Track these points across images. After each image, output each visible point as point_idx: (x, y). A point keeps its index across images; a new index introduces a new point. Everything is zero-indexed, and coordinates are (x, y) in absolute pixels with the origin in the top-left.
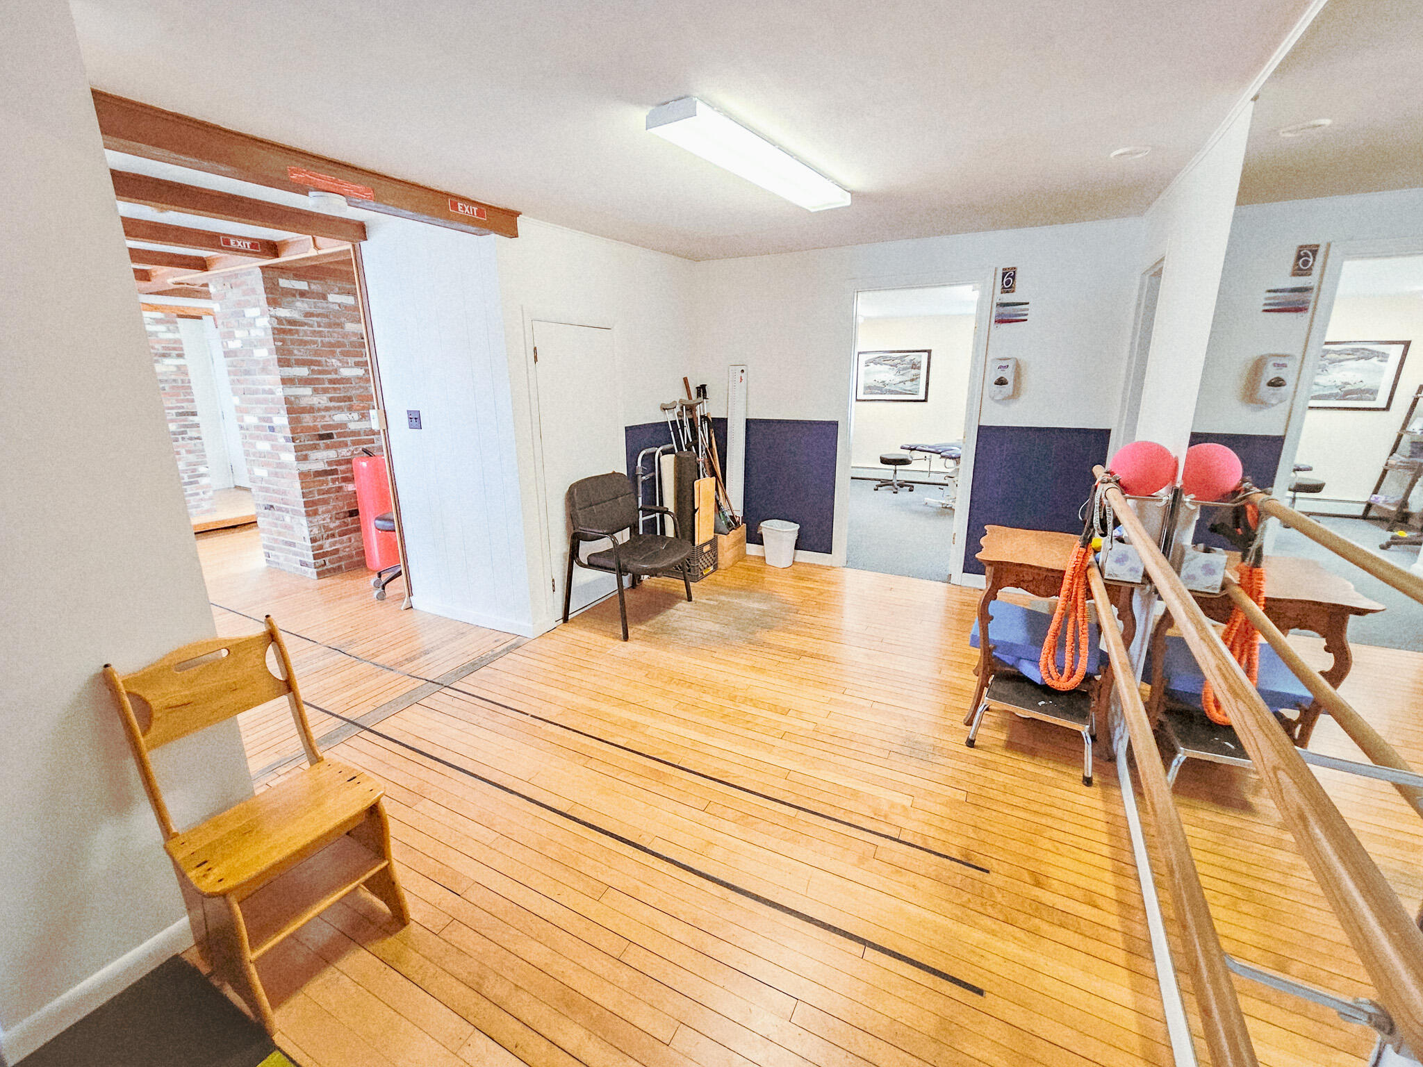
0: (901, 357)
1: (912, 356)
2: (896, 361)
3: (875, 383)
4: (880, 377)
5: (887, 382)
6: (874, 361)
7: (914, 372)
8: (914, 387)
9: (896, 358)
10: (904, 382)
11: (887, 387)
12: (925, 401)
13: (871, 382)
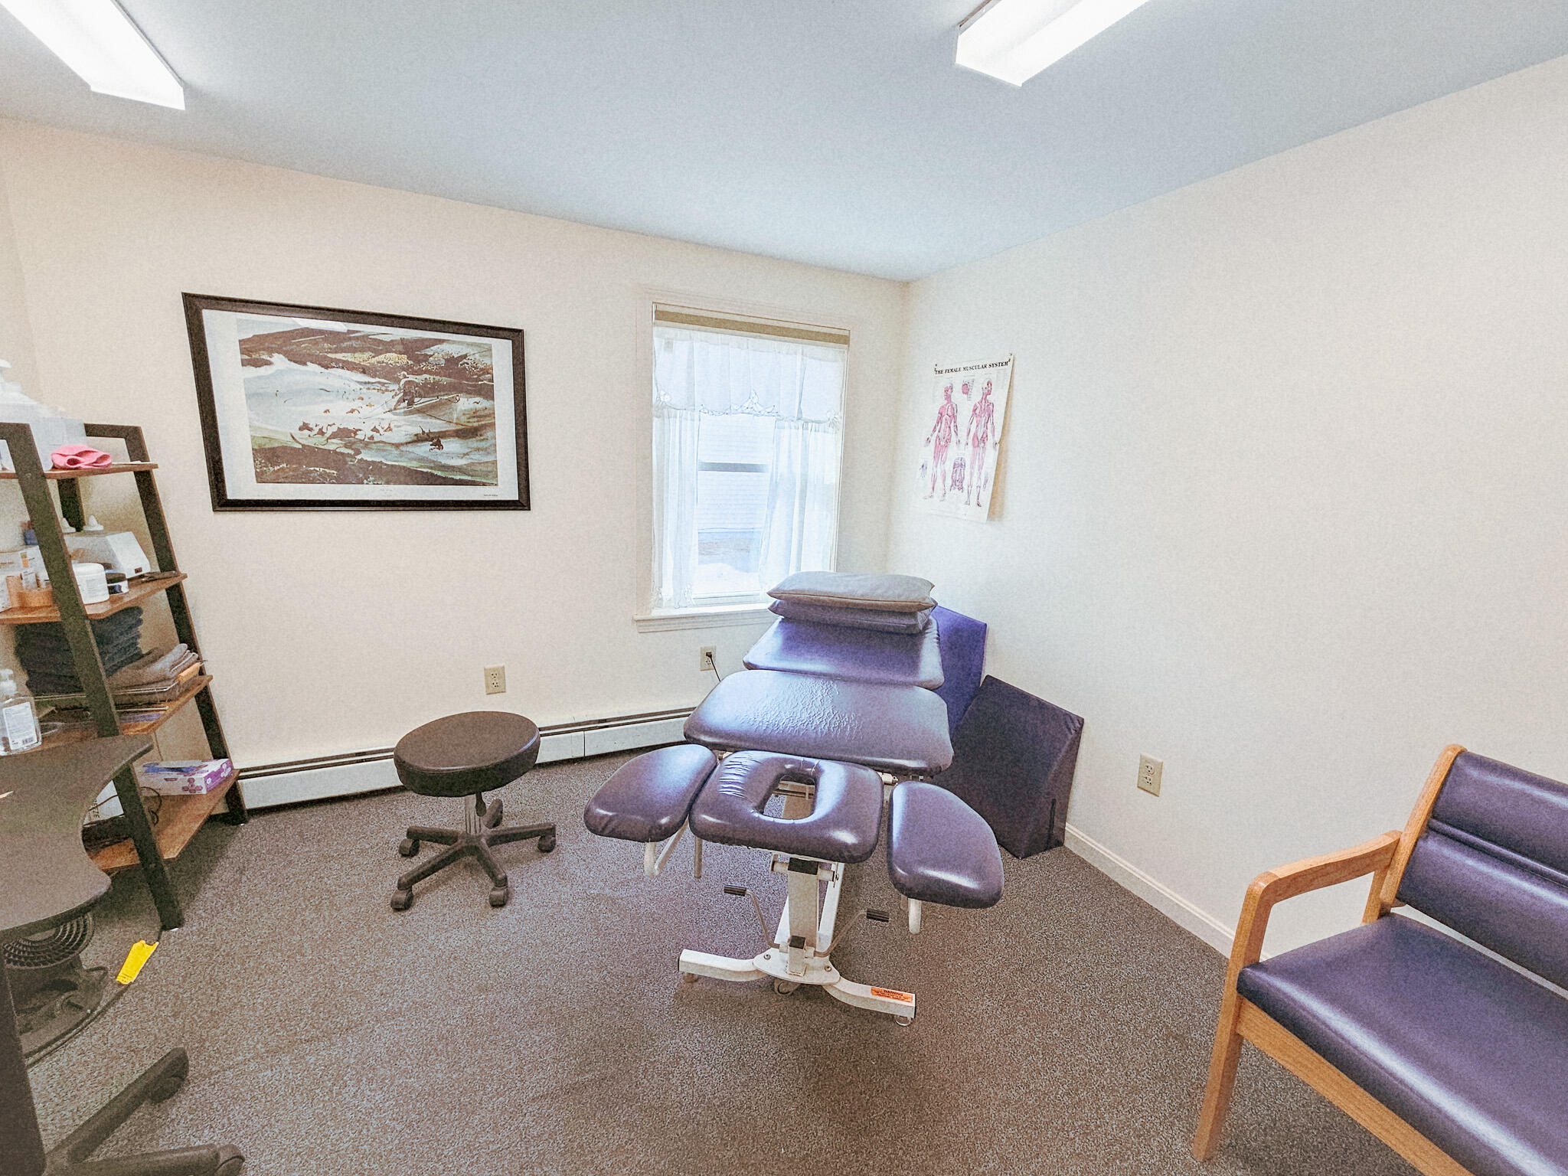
0: (409, 348)
1: (455, 345)
2: (391, 358)
3: (305, 439)
4: (336, 413)
5: (365, 433)
6: (290, 346)
7: (466, 404)
8: (476, 457)
9: (388, 346)
10: (435, 439)
11: (366, 456)
12: (522, 503)
13: (284, 430)
